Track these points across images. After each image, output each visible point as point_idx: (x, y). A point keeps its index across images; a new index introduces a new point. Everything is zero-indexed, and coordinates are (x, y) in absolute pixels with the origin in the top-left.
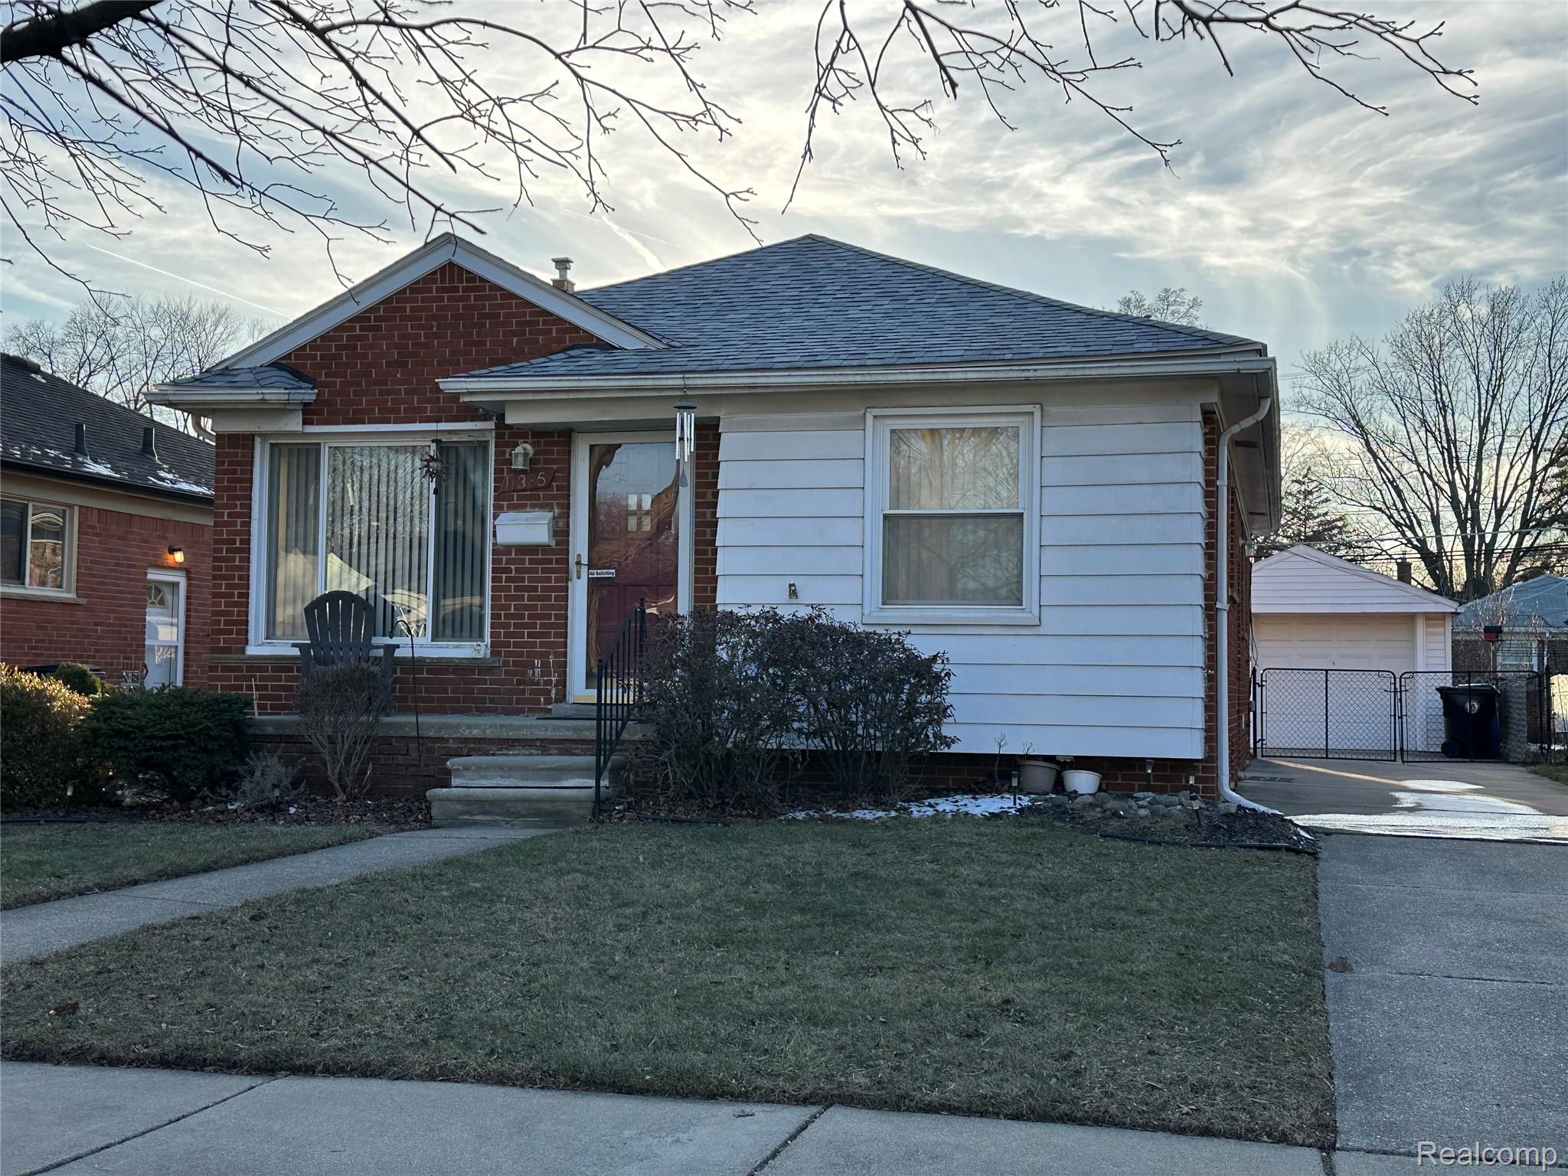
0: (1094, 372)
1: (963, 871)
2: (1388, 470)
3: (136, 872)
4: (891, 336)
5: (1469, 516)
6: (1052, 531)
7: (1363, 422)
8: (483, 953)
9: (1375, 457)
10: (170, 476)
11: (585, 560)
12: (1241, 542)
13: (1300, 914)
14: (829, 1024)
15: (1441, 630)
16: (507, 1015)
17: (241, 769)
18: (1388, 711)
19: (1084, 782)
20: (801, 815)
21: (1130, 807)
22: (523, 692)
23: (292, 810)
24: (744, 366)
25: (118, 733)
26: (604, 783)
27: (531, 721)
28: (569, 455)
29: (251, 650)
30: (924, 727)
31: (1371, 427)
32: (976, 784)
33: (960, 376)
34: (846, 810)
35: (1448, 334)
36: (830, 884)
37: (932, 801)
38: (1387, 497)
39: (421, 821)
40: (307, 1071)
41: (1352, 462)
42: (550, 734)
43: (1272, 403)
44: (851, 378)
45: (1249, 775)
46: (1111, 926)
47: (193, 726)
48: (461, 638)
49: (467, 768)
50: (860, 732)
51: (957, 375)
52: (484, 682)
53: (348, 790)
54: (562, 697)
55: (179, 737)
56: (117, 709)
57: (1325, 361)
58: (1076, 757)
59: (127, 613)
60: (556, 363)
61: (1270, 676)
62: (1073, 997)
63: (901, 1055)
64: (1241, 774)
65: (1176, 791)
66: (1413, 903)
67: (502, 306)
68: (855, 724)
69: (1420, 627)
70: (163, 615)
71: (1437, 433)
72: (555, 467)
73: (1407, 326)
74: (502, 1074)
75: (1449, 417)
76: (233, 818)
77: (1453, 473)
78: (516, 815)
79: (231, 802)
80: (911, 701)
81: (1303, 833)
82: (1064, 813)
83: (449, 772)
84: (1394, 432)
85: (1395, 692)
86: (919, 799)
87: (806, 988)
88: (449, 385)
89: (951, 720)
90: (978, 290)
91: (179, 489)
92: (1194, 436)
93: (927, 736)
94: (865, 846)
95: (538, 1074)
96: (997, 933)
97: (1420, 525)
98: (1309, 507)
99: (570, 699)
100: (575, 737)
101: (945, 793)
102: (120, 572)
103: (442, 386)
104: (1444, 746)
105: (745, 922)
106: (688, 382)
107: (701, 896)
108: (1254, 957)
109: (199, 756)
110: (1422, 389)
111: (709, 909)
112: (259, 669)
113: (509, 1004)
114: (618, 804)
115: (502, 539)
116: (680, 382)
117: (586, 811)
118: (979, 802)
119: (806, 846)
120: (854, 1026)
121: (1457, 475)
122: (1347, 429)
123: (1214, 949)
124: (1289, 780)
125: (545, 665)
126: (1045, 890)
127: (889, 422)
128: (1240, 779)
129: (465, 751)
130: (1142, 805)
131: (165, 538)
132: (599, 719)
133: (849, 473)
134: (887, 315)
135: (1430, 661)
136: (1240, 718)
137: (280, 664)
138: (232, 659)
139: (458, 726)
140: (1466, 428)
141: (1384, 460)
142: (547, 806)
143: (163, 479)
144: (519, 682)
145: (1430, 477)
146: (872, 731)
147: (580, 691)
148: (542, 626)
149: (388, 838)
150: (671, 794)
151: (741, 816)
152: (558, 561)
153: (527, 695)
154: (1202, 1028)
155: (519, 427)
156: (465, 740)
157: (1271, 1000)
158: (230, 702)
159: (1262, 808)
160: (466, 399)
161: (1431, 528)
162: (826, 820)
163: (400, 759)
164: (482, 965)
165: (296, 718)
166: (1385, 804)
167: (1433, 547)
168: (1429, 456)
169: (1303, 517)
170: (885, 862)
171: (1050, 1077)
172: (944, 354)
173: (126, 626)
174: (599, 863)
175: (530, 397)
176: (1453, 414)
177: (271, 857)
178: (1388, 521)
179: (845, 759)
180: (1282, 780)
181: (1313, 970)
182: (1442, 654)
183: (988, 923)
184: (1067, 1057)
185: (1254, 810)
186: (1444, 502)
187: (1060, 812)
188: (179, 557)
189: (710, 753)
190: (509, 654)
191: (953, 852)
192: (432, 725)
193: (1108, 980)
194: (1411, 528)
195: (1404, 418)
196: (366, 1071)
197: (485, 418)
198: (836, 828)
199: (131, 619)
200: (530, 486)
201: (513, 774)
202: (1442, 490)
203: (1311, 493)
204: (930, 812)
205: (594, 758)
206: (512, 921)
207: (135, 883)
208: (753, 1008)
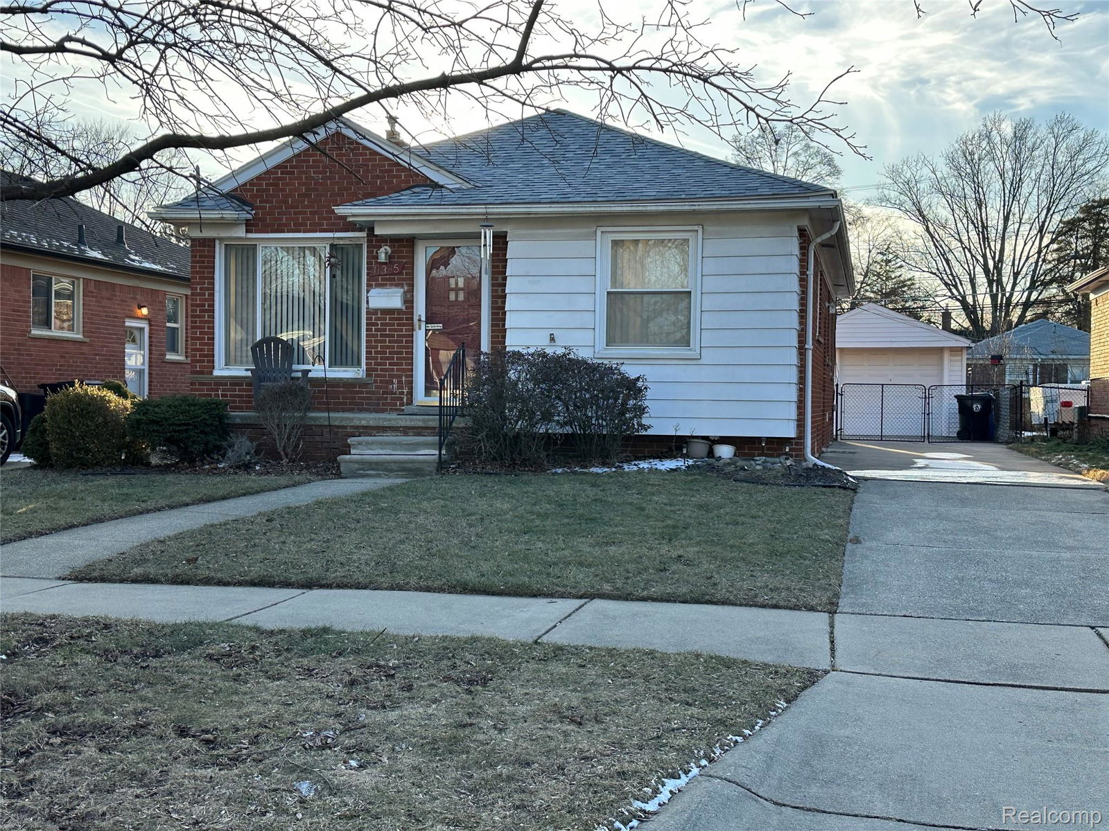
0: (734, 207)
1: (656, 498)
2: (941, 246)
3: (186, 499)
4: (612, 181)
5: (995, 278)
6: (708, 303)
7: (925, 213)
8: (399, 536)
9: (932, 237)
10: (137, 258)
11: (423, 318)
12: (827, 304)
13: (839, 517)
14: (589, 566)
15: (959, 358)
16: (424, 563)
17: (225, 444)
18: (920, 411)
19: (725, 451)
20: (560, 471)
21: (751, 465)
22: (386, 398)
23: (257, 468)
24: (522, 201)
25: (153, 422)
26: (443, 452)
27: (394, 416)
28: (413, 254)
29: (216, 373)
30: (631, 419)
31: (930, 217)
32: (662, 453)
33: (654, 208)
34: (586, 468)
35: (984, 151)
36: (582, 505)
37: (636, 463)
38: (940, 265)
39: (335, 474)
40: (329, 586)
41: (917, 241)
42: (408, 424)
43: (841, 223)
44: (588, 209)
45: (829, 450)
46: (736, 523)
47: (197, 417)
48: (346, 365)
49: (360, 444)
50: (593, 422)
51: (652, 208)
52: (362, 393)
53: (289, 456)
54: (410, 402)
55: (188, 424)
56: (150, 408)
57: (900, 170)
58: (720, 437)
59: (114, 347)
60: (405, 196)
61: (846, 388)
62: (714, 554)
63: (628, 578)
64: (824, 449)
65: (778, 456)
66: (905, 513)
67: (370, 160)
68: (592, 418)
69: (946, 356)
70: (134, 349)
71: (975, 221)
72: (404, 261)
73: (956, 146)
74: (428, 587)
75: (984, 210)
76: (223, 472)
77: (985, 249)
78: (391, 471)
79: (220, 462)
80: (624, 404)
81: (850, 479)
82: (714, 468)
83: (349, 446)
84: (946, 220)
85: (925, 398)
86: (628, 461)
87: (575, 552)
88: (340, 210)
89: (647, 415)
90: (664, 150)
91: (144, 267)
92: (794, 246)
93: (633, 424)
94: (599, 486)
95: (446, 587)
96: (674, 527)
97: (961, 284)
98: (889, 271)
99: (415, 403)
100: (423, 425)
101: (644, 458)
102: (109, 321)
103: (336, 211)
104: (959, 433)
105: (538, 522)
106: (488, 210)
107: (511, 510)
108: (810, 537)
109: (201, 435)
110: (966, 190)
111: (516, 516)
112: (221, 384)
113: (421, 558)
114: (452, 464)
115: (373, 305)
116: (484, 210)
117: (432, 468)
118: (663, 463)
119: (565, 486)
120: (602, 567)
121: (988, 250)
122: (913, 218)
123: (789, 533)
124: (854, 453)
125: (400, 382)
126: (700, 507)
127: (609, 235)
128: (823, 452)
129: (357, 434)
130: (758, 464)
131: (135, 299)
132: (440, 415)
133: (586, 266)
134: (609, 166)
135: (953, 378)
136: (824, 415)
137: (236, 381)
138: (204, 378)
139: (353, 419)
140: (994, 216)
141: (939, 239)
142: (409, 465)
143: (133, 261)
144: (384, 393)
145: (970, 250)
146: (600, 421)
147: (420, 397)
148: (398, 358)
149: (319, 483)
150: (483, 459)
151: (525, 471)
152: (407, 319)
153: (389, 401)
154: (779, 567)
155: (382, 236)
156: (357, 427)
157: (816, 555)
158: (217, 404)
159: (827, 466)
160: (351, 219)
161: (969, 287)
162: (575, 473)
163: (318, 438)
164: (402, 542)
165: (253, 414)
166: (907, 464)
167: (970, 300)
168: (969, 238)
169: (884, 278)
170: (611, 494)
171: (701, 586)
172: (644, 194)
173: (113, 356)
174: (450, 494)
175: (390, 218)
176: (986, 208)
177: (257, 493)
178: (940, 282)
179: (584, 438)
180: (850, 453)
181: (840, 543)
182: (959, 373)
183: (669, 522)
184: (710, 578)
185: (823, 466)
186: (979, 269)
187: (712, 468)
188: (145, 311)
189: (506, 434)
190: (377, 376)
191: (649, 489)
192: (337, 418)
193: (732, 547)
194: (956, 287)
195: (953, 210)
196: (358, 586)
197: (361, 230)
198: (581, 477)
199: (116, 352)
200: (389, 272)
201: (388, 446)
202: (977, 260)
203: (890, 261)
204: (635, 468)
205: (438, 438)
206: (410, 522)
207: (187, 505)
208: (549, 559)
